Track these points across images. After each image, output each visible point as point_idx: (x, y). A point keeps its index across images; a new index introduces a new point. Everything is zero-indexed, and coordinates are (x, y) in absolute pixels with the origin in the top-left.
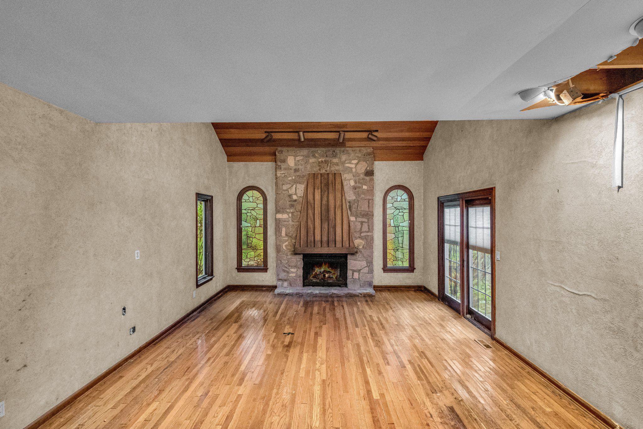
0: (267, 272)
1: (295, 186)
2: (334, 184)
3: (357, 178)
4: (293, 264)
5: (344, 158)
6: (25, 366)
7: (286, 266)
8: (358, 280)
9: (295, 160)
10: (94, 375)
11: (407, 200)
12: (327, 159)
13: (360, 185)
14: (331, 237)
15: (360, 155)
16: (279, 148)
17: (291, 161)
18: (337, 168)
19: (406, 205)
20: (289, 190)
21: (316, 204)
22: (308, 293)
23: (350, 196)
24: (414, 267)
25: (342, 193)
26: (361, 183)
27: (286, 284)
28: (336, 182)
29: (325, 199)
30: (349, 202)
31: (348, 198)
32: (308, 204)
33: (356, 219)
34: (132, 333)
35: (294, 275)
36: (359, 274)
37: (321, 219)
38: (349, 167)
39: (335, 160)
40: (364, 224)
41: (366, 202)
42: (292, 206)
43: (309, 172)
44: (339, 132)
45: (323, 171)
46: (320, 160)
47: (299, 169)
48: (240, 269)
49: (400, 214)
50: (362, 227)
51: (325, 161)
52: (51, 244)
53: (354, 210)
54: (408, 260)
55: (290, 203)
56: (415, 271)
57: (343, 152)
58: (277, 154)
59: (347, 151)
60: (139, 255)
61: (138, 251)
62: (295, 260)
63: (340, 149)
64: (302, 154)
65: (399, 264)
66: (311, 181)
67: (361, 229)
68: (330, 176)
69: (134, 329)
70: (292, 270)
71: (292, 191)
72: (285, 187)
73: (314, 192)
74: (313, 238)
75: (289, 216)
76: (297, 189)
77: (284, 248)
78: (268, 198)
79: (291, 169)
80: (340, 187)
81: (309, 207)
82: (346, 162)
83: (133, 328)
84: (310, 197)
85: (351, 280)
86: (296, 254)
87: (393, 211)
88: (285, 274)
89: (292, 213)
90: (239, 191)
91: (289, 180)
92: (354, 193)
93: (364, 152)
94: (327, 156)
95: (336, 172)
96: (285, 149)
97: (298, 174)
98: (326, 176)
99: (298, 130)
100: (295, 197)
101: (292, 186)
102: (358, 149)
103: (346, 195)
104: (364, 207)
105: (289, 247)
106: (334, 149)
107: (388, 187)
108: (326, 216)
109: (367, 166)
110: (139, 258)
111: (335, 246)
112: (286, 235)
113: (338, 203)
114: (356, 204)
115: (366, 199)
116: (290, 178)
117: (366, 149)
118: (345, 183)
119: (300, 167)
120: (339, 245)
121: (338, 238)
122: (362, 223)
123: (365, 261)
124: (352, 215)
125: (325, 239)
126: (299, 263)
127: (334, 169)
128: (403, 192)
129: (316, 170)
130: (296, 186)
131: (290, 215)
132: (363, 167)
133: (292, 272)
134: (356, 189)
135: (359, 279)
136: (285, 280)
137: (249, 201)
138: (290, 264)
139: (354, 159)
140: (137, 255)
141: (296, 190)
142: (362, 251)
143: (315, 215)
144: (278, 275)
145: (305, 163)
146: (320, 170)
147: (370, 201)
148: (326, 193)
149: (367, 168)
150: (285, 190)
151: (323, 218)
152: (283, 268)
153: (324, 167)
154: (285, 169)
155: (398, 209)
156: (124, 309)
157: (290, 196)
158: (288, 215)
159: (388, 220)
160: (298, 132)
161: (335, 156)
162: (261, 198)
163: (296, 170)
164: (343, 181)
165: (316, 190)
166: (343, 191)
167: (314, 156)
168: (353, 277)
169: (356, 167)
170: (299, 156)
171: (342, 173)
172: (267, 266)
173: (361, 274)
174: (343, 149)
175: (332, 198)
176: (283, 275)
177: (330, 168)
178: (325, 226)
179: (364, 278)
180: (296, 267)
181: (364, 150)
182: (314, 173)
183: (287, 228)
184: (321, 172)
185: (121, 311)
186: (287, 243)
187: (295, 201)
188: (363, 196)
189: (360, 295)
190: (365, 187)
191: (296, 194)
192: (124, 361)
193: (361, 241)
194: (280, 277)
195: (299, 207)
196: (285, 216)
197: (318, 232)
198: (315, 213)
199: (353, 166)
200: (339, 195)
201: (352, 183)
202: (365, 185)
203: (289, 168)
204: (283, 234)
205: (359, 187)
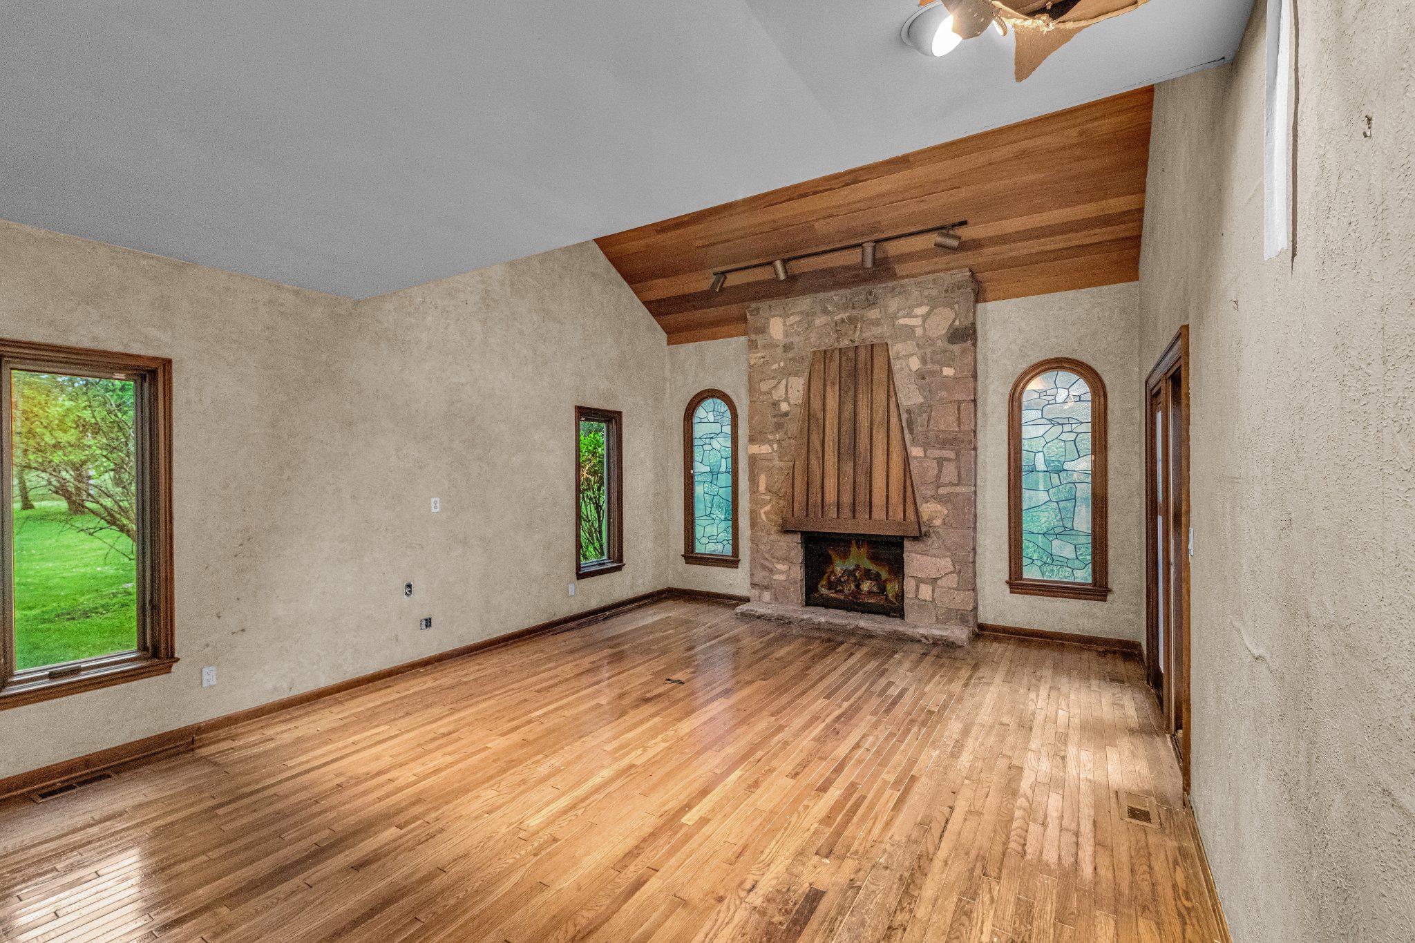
0: (737, 567)
1: (784, 382)
2: (869, 372)
3: (928, 350)
4: (780, 553)
5: (893, 304)
6: (243, 630)
7: (767, 556)
8: (930, 604)
9: (784, 325)
10: (352, 673)
11: (1089, 397)
12: (855, 313)
13: (937, 368)
14: (862, 496)
15: (934, 293)
16: (753, 305)
17: (777, 328)
18: (877, 331)
19: (1085, 412)
20: (773, 392)
21: (827, 419)
22: (803, 620)
23: (910, 396)
24: (1106, 583)
25: (889, 387)
26: (938, 362)
27: (767, 596)
28: (876, 366)
29: (849, 408)
30: (908, 411)
31: (904, 403)
32: (811, 419)
33: (925, 452)
34: (424, 627)
35: (782, 577)
36: (933, 591)
37: (839, 453)
38: (906, 326)
39: (874, 314)
40: (945, 463)
41: (952, 409)
42: (779, 426)
43: (815, 349)
44: (860, 245)
45: (845, 343)
46: (837, 318)
47: (792, 343)
48: (691, 557)
49: (1064, 437)
50: (940, 471)
51: (849, 318)
52: (281, 475)
53: (920, 429)
54: (1090, 565)
55: (776, 420)
56: (1110, 597)
57: (893, 289)
58: (748, 317)
59: (903, 286)
60: (438, 505)
61: (438, 499)
62: (784, 544)
63: (884, 285)
64: (798, 309)
65: (1060, 575)
66: (819, 367)
67: (938, 477)
68: (863, 355)
69: (428, 623)
70: (780, 567)
71: (779, 393)
72: (764, 387)
73: (825, 390)
74: (819, 496)
75: (773, 449)
76: (789, 388)
77: (763, 517)
78: (739, 411)
79: (777, 346)
80: (884, 376)
81: (813, 426)
82: (900, 314)
83: (426, 620)
84: (816, 404)
85: (913, 601)
86: (787, 532)
87: (1042, 430)
88: (766, 573)
89: (779, 442)
90: (688, 401)
91: (773, 371)
92: (921, 388)
93: (946, 283)
94: (853, 308)
95: (875, 341)
96: (764, 305)
97: (791, 355)
98: (851, 354)
99: (770, 259)
100: (784, 407)
101: (779, 383)
102: (930, 277)
103: (900, 395)
104: (946, 421)
105: (773, 517)
106: (869, 287)
107: (1024, 365)
108: (850, 449)
109: (953, 316)
110: (438, 510)
111: (870, 518)
112: (768, 490)
113: (879, 416)
114: (925, 416)
115: (951, 402)
116: (775, 366)
117: (951, 275)
118: (896, 366)
119: (796, 339)
120: (879, 514)
121: (879, 499)
122: (940, 462)
123: (948, 559)
124: (915, 442)
125: (847, 499)
126: (793, 553)
127: (870, 334)
128: (1074, 377)
129: (828, 342)
130: (787, 381)
131: (775, 446)
132: (942, 321)
133: (781, 572)
134: (924, 378)
135: (933, 601)
136: (766, 588)
137: (706, 420)
138: (775, 554)
139: (919, 306)
140: (435, 505)
141: (787, 391)
142: (941, 531)
143: (826, 444)
144: (752, 575)
145: (807, 329)
146: (838, 340)
147: (962, 407)
148: (851, 393)
149: (954, 321)
150: (765, 393)
151: (842, 451)
152: (762, 561)
153: (846, 334)
154: (765, 347)
155: (1059, 424)
156: (409, 586)
157: (775, 404)
158: (771, 445)
159: (1024, 452)
160: (771, 263)
161: (871, 303)
162: (728, 414)
163: (787, 348)
164: (892, 361)
165: (829, 389)
166: (892, 386)
167: (825, 311)
168: (917, 596)
169: (924, 321)
170: (792, 314)
171: (889, 342)
172: (737, 556)
173: (937, 589)
174: (891, 284)
175: (865, 403)
176: (761, 576)
177: (860, 334)
178: (848, 468)
179: (946, 600)
180: (785, 559)
181: (947, 278)
182: (825, 348)
183: (769, 476)
184: (842, 345)
185: (402, 589)
186: (768, 508)
187: (786, 414)
188: (944, 394)
189: (923, 639)
190: (948, 371)
191: (786, 400)
192: (407, 667)
193: (939, 507)
194: (756, 581)
195: (793, 428)
196: (765, 449)
197: (831, 484)
198: (827, 439)
199: (916, 322)
200: (880, 397)
201: (915, 364)
202: (949, 366)
203: (772, 345)
204: (762, 488)
205: (933, 373)
